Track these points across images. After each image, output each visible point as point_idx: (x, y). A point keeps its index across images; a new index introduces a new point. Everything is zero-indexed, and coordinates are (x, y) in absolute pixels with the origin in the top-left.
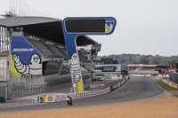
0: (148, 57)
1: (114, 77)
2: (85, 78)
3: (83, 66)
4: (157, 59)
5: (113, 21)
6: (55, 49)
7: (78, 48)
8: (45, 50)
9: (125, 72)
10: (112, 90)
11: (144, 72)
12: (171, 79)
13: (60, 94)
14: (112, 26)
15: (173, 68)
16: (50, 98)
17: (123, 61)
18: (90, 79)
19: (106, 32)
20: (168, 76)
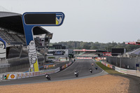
0: (90, 43)
1: (63, 60)
2: (40, 60)
3: (39, 51)
4: (97, 45)
5: (62, 16)
6: (16, 37)
7: (34, 37)
8: (9, 38)
9: (71, 56)
10: (61, 70)
11: (87, 55)
12: (107, 61)
13: (20, 73)
14: (61, 19)
15: (109, 52)
16: (13, 76)
17: (70, 47)
18: (44, 61)
19: (57, 24)
20: (105, 58)
